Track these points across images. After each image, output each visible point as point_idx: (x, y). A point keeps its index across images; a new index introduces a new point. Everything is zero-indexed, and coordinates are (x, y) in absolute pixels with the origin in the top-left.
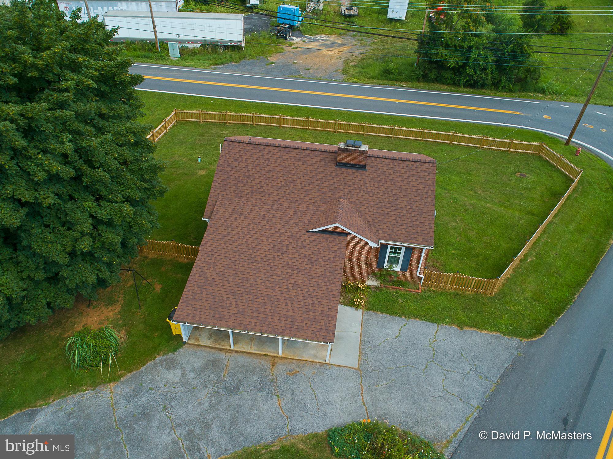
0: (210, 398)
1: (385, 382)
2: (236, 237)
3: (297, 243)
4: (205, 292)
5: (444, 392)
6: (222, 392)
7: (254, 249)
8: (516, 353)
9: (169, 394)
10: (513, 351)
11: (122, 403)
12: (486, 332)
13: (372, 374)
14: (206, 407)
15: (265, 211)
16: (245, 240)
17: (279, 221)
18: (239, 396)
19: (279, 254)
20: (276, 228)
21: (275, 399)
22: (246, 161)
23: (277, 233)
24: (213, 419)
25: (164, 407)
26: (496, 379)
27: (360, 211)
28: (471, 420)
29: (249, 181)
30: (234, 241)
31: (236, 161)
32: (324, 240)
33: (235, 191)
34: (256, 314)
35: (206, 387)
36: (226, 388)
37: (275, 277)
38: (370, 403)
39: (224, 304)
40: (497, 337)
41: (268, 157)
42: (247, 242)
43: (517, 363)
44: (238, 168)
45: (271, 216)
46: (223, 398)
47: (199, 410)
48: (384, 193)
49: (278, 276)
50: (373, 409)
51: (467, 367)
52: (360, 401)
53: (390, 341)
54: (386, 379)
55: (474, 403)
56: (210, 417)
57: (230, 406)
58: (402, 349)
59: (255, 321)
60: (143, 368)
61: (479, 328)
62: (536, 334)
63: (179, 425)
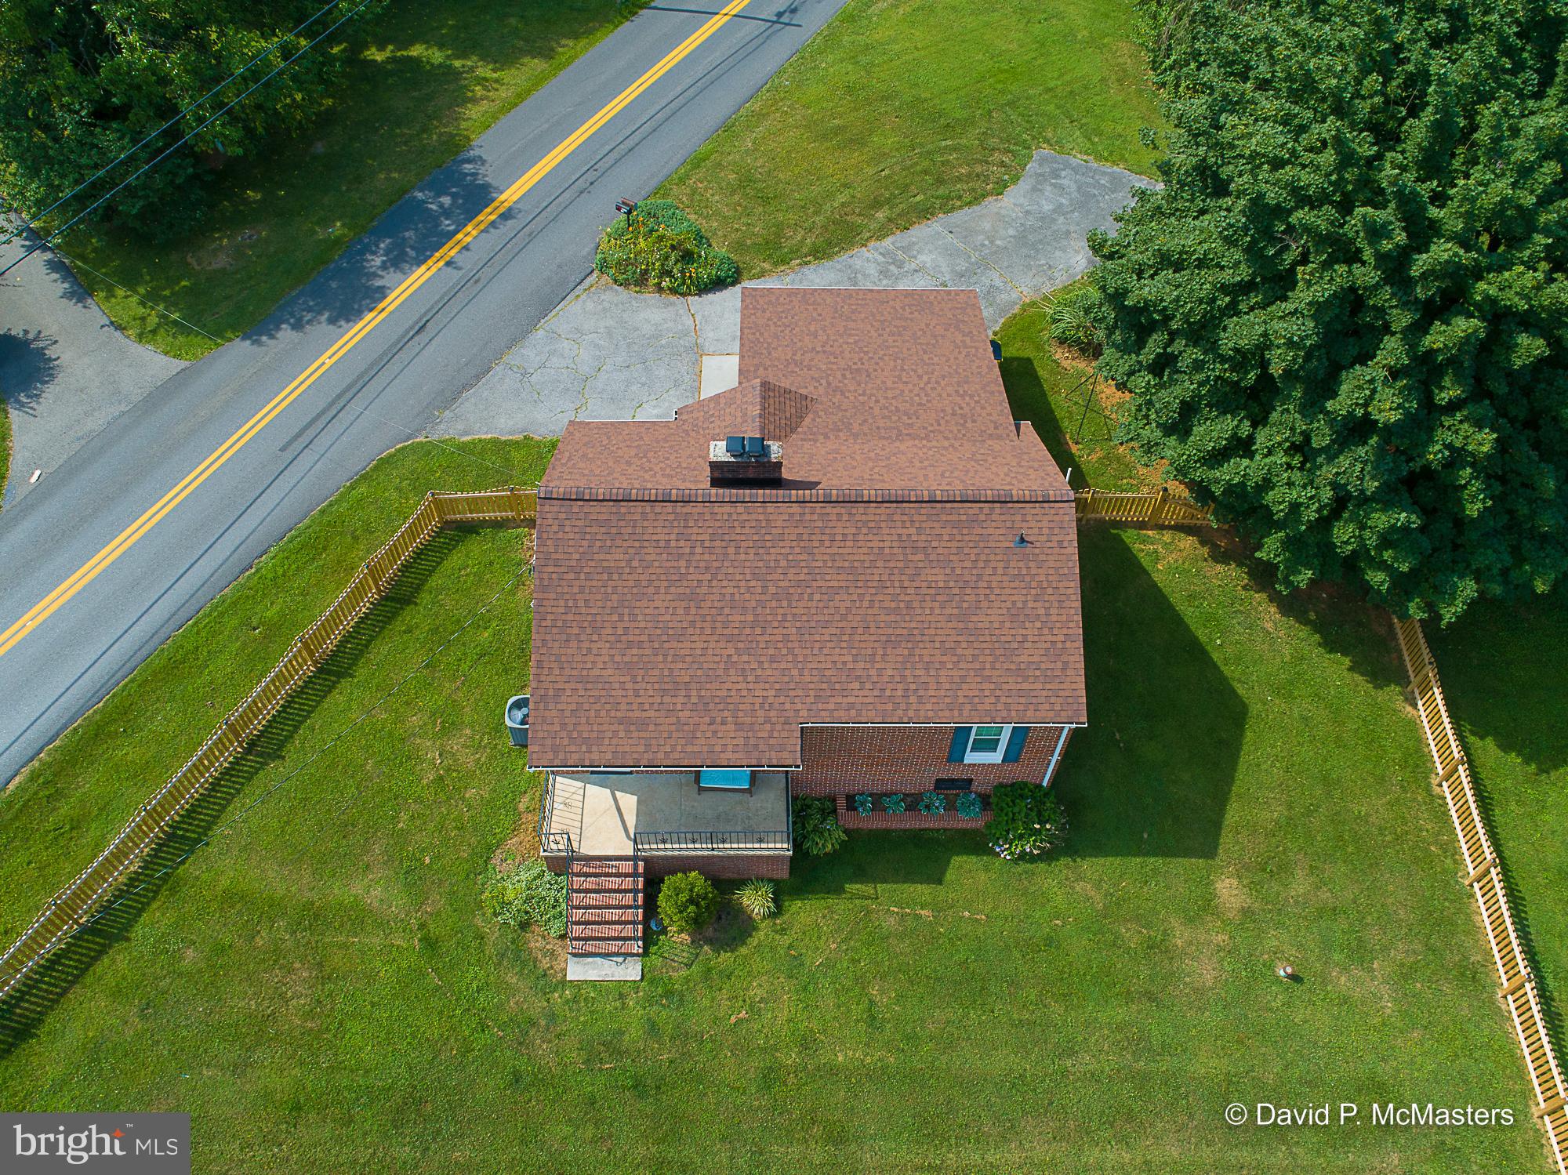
1: (663, 342)
2: (943, 382)
3: (829, 383)
5: (580, 340)
8: (447, 412)
10: (452, 415)
11: (998, 283)
12: (483, 437)
13: (682, 350)
16: (926, 379)
17: (877, 411)
19: (855, 367)
23: (873, 395)
26: (498, 368)
28: (553, 313)
30: (944, 376)
37: (851, 341)
38: (684, 318)
40: (466, 433)
43: (451, 395)
45: (895, 418)
50: (682, 312)
51: (536, 378)
52: (698, 318)
53: (653, 397)
54: (662, 346)
55: (541, 333)
58: (634, 388)
60: (1003, 320)
61: (495, 441)
62: (391, 456)
63: (916, 271)
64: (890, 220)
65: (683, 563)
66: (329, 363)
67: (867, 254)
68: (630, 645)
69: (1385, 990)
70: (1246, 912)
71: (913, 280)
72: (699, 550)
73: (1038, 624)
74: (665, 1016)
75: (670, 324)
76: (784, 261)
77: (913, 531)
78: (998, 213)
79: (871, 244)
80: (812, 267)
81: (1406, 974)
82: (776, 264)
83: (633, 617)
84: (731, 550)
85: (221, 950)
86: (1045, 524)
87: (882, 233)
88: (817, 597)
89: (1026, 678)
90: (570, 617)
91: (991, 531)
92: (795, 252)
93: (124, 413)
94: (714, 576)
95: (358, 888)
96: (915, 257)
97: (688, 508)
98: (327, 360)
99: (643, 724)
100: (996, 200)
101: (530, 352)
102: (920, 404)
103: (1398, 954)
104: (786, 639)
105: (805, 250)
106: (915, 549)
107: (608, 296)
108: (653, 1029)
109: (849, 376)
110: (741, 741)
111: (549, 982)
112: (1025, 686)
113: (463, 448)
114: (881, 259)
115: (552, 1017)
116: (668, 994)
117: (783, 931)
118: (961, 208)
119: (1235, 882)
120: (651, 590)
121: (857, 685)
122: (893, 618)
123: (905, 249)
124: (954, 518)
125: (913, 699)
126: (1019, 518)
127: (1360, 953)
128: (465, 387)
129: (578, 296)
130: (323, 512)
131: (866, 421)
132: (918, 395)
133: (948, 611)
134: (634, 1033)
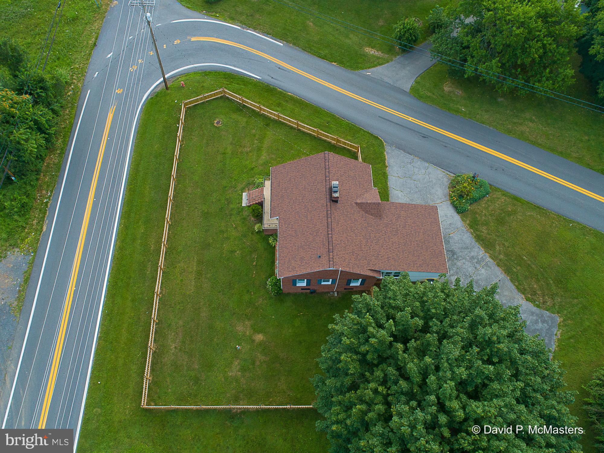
0: (460, 260)
2: (394, 254)
3: (390, 224)
4: (430, 262)
5: (425, 174)
6: (455, 257)
7: (399, 244)
9: (464, 277)
10: (393, 149)
12: (386, 157)
13: (426, 201)
14: (464, 261)
15: (372, 242)
16: (395, 250)
17: (378, 235)
18: (455, 249)
19: (399, 232)
20: (382, 235)
21: (451, 235)
22: (344, 254)
23: (385, 235)
24: (469, 256)
25: (470, 277)
26: (412, 157)
27: (360, 195)
28: (435, 166)
29: (355, 252)
30: (397, 255)
31: (345, 260)
32: (385, 211)
33: (363, 260)
34: (434, 238)
35: (455, 264)
36: (453, 255)
37: (412, 232)
38: (440, 200)
39: (434, 253)
40: (387, 153)
41: (339, 241)
42: (396, 248)
43: (400, 147)
44: (349, 259)
45: (375, 239)
46: (458, 255)
47: (467, 263)
48: (348, 181)
49: (411, 231)
50: (443, 199)
51: (409, 166)
52: (441, 204)
53: (405, 194)
54: (427, 195)
55: (428, 165)
56: (468, 258)
57: (461, 252)
59: (437, 238)
61: (385, 159)
62: (379, 139)
63: (476, 268)
64: (500, 260)
65: (312, 184)
66: (410, 120)
67: (481, 253)
68: (295, 179)
69: (234, 374)
70: (253, 341)
71: (471, 267)
72: (315, 187)
73: (300, 264)
74: (235, 212)
75: (437, 197)
76: (471, 227)
77: (321, 231)
78: (515, 298)
79: (487, 255)
80: (471, 236)
81: (237, 381)
82: (469, 225)
83: (300, 178)
84: (315, 193)
85: (255, 135)
86: (324, 262)
87: (493, 257)
88: (305, 214)
89: (288, 263)
90: (300, 166)
91: (322, 249)
92: (476, 230)
93: (390, 84)
94: (310, 191)
95: (265, 155)
96: (483, 268)
97: (324, 182)
98: (410, 119)
99: (279, 186)
100: (522, 298)
101: (418, 163)
102: (382, 247)
103: (243, 380)
104: (296, 209)
105: (478, 233)
106: (317, 233)
107: (445, 180)
108: (232, 209)
109: (394, 229)
110: (276, 205)
111: (243, 190)
112: (286, 263)
113: (382, 153)
114: (480, 257)
115: (236, 191)
116: (239, 212)
117: (252, 233)
118: (515, 285)
119: (261, 339)
120: (306, 180)
121: (286, 226)
122: (301, 231)
123: (487, 265)
124: (325, 240)
125: (283, 239)
126: (325, 255)
127: (243, 369)
128: (404, 151)
129: (444, 172)
130: (361, 129)
131: (373, 231)
132: (386, 246)
133: (303, 243)
134: (232, 206)
